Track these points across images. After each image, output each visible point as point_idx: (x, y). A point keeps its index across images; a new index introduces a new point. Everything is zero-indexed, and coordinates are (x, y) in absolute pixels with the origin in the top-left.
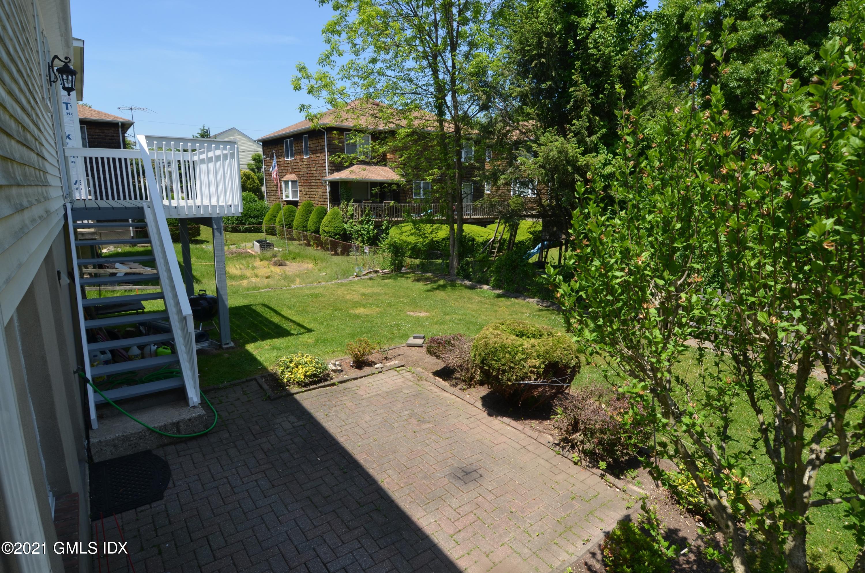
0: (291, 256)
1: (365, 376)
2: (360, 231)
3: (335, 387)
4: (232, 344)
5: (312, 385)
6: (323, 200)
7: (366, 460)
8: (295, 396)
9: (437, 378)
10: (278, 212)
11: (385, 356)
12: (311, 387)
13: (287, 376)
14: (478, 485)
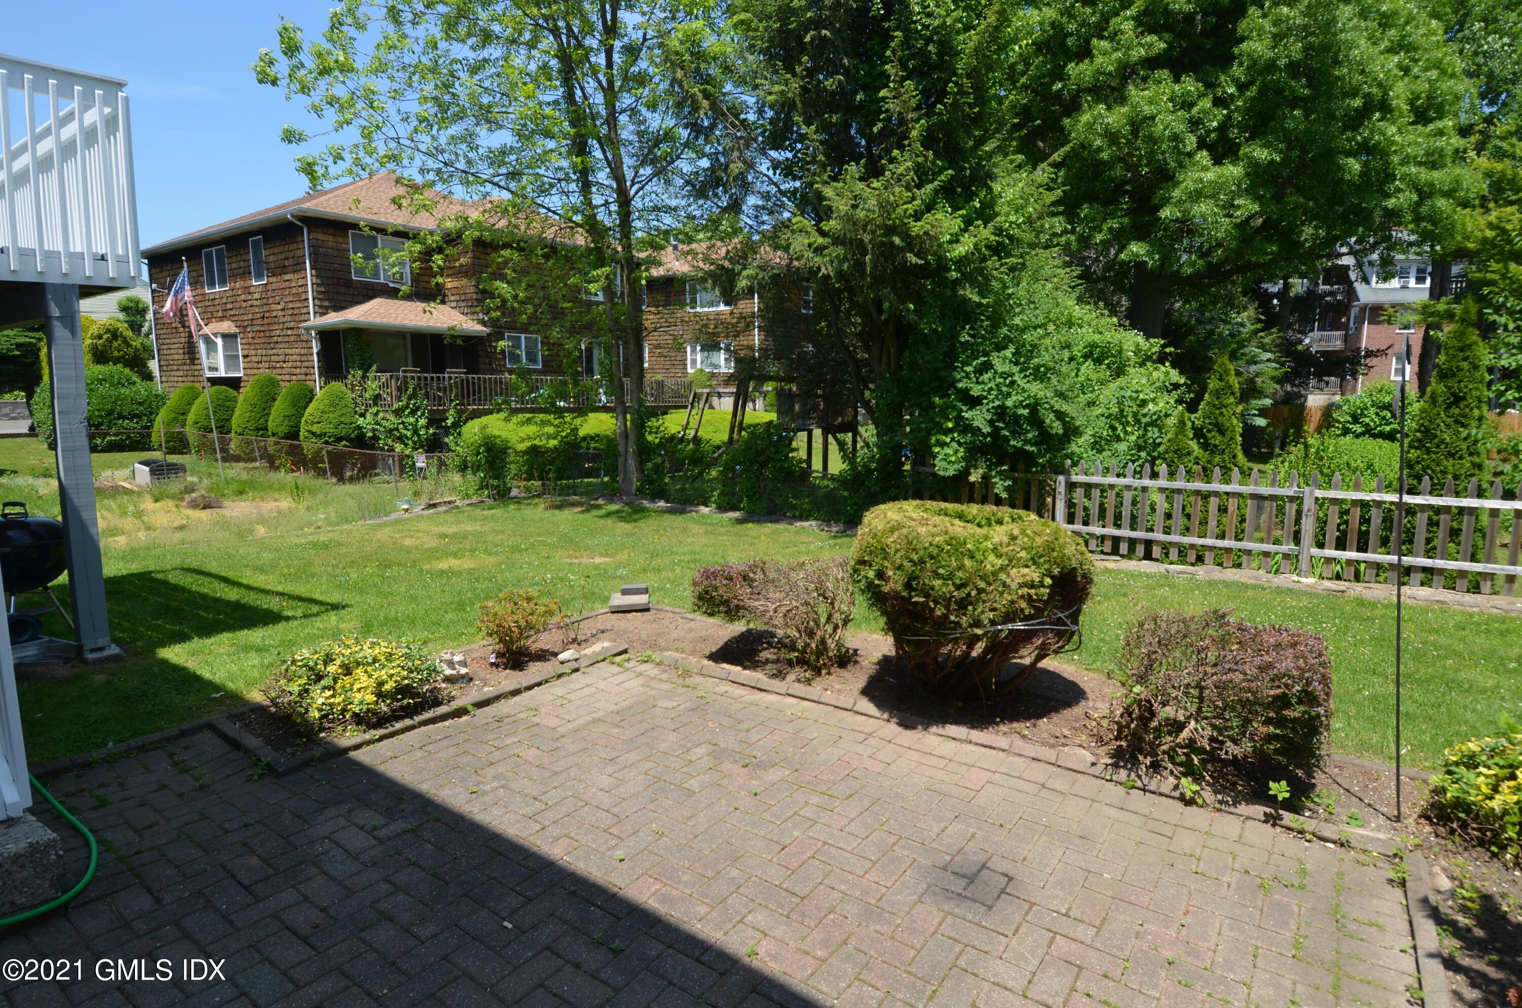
0: (235, 487)
1: (539, 684)
2: (397, 429)
3: (465, 718)
4: (115, 650)
5: (398, 718)
6: (303, 371)
7: (663, 899)
8: (353, 754)
9: (724, 665)
10: (190, 404)
11: (572, 635)
12: (398, 725)
13: (321, 700)
14: (1026, 906)
